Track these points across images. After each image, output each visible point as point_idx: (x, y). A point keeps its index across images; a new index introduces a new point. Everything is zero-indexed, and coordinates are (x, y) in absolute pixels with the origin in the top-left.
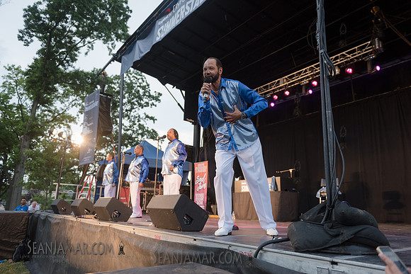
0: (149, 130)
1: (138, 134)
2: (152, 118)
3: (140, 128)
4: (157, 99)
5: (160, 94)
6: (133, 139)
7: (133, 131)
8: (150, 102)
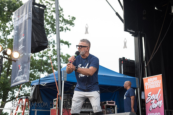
0: (64, 55)
1: (53, 60)
2: (66, 43)
3: (54, 54)
4: (71, 23)
5: (74, 18)
6: (49, 65)
7: (48, 57)
8: (65, 27)
